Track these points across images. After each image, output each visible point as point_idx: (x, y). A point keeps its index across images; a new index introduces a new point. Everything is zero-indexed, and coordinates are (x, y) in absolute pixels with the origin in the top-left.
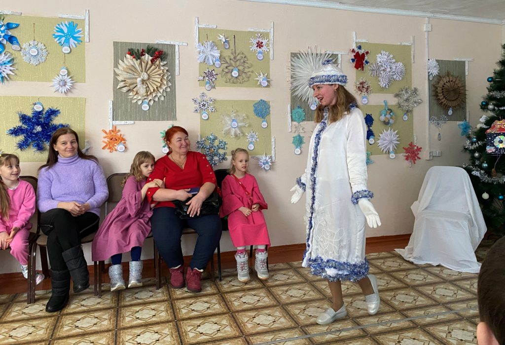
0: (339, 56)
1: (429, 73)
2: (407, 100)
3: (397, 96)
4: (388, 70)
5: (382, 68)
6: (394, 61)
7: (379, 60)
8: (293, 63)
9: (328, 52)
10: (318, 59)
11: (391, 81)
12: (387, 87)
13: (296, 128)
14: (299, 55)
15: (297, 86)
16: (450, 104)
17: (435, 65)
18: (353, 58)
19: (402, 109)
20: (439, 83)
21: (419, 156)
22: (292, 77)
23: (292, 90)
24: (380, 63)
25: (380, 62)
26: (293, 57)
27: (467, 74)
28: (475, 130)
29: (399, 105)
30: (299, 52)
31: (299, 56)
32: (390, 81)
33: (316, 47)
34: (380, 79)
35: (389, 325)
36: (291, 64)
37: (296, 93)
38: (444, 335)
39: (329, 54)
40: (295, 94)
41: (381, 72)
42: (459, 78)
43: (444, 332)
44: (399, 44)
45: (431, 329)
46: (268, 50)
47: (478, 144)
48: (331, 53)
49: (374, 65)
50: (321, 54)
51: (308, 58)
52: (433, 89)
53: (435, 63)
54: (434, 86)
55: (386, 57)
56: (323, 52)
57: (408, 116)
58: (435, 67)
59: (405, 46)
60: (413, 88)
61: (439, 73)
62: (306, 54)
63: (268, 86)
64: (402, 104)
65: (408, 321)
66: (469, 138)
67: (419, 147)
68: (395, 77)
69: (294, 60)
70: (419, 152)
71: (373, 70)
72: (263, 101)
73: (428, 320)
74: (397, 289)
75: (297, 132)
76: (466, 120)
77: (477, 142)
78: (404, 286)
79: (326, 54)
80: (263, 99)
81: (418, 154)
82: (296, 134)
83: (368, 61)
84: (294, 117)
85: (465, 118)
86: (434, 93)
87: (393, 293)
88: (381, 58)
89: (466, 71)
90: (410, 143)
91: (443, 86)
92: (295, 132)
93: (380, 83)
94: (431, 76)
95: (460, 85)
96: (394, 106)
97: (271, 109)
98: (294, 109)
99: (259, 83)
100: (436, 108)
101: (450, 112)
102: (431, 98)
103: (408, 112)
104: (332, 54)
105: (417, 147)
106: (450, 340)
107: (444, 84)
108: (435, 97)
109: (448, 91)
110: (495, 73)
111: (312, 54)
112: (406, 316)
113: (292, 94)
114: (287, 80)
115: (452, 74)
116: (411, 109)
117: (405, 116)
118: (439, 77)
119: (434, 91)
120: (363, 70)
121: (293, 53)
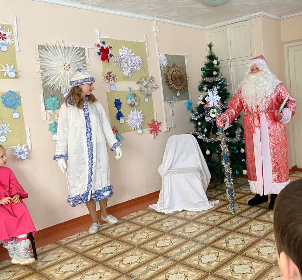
0: (86, 49)
1: (160, 64)
2: (146, 86)
3: (138, 83)
4: (130, 62)
5: (124, 61)
6: (133, 54)
7: (121, 54)
8: (41, 55)
9: (75, 46)
10: (66, 51)
11: (133, 71)
12: (130, 76)
13: (51, 115)
14: (46, 47)
15: (48, 77)
16: (177, 88)
17: (164, 58)
18: (99, 51)
19: (144, 94)
20: (168, 72)
21: (159, 129)
22: (42, 68)
23: (42, 81)
24: (122, 57)
25: (122, 55)
26: (41, 49)
27: (186, 65)
28: (197, 106)
29: (141, 90)
30: (47, 45)
31: (47, 49)
32: (131, 71)
33: (63, 41)
34: (123, 69)
35: (156, 269)
36: (40, 56)
37: (48, 83)
38: (196, 263)
39: (77, 48)
40: (46, 84)
41: (124, 64)
42: (181, 69)
43: (196, 260)
44: (136, 41)
45: (187, 261)
46: (13, 42)
47: (200, 116)
48: (78, 47)
49: (118, 58)
50: (69, 48)
51: (56, 51)
52: (165, 77)
53: (164, 57)
54: (165, 74)
55: (127, 51)
56: (70, 46)
57: (148, 98)
58: (164, 60)
59: (140, 43)
60: (150, 77)
61: (167, 65)
62: (54, 47)
63: (16, 77)
64: (143, 89)
65: (170, 260)
66: (193, 112)
67: (159, 122)
68: (135, 68)
69: (42, 52)
70: (160, 126)
71: (117, 62)
72: (13, 92)
73: (184, 255)
74: (156, 237)
75: (52, 119)
76: (189, 100)
77: (199, 114)
78: (161, 233)
79: (73, 48)
80: (12, 90)
81: (159, 128)
82: (52, 121)
83: (112, 54)
84: (47, 105)
85: (188, 98)
86: (166, 80)
87: (154, 242)
88: (122, 52)
89: (186, 63)
90: (152, 120)
91: (172, 75)
92: (50, 120)
93: (123, 73)
94: (162, 67)
95: (183, 74)
96: (137, 91)
97: (22, 99)
98: (47, 98)
99: (5, 75)
100: (168, 91)
101: (178, 94)
102: (164, 84)
103: (149, 95)
104: (80, 48)
105: (158, 122)
106: (202, 265)
107: (172, 73)
108: (167, 83)
109: (176, 79)
110: (205, 64)
111: (61, 47)
112: (167, 257)
113: (43, 84)
114: (37, 71)
115: (176, 65)
116: (150, 93)
117: (146, 99)
118: (168, 68)
119: (165, 78)
120: (109, 62)
121: (41, 46)
